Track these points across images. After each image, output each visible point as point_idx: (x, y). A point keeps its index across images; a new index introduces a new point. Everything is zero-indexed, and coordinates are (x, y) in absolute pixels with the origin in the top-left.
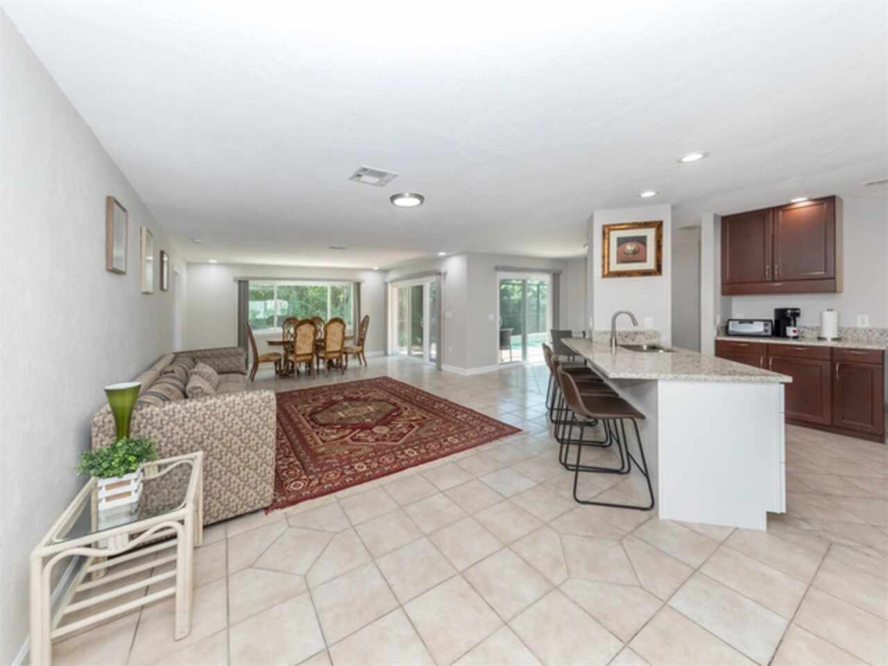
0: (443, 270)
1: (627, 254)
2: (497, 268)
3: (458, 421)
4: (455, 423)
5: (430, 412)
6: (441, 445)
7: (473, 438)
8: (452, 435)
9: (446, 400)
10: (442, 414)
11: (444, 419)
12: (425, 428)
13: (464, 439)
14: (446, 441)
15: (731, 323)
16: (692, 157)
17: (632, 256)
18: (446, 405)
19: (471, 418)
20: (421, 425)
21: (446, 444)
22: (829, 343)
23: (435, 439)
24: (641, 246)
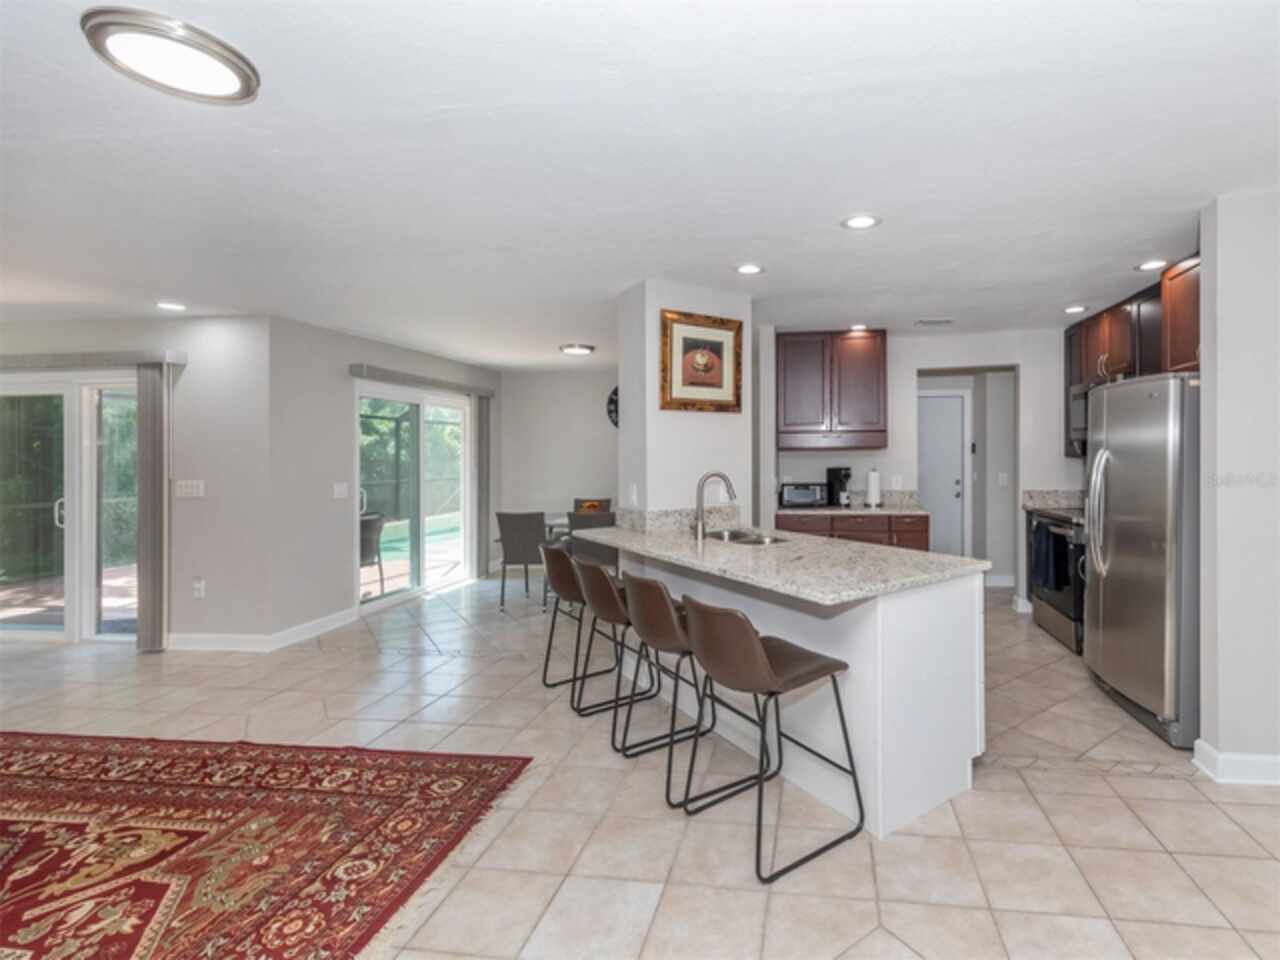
0: (169, 356)
1: (697, 370)
2: (357, 371)
3: (333, 801)
4: (325, 811)
5: (206, 805)
6: (325, 909)
7: (420, 836)
8: (344, 853)
9: (243, 745)
10: (259, 796)
11: (273, 810)
12: (219, 873)
13: (391, 849)
14: (331, 884)
15: (786, 489)
16: (861, 222)
17: (703, 374)
18: (257, 762)
19: (369, 775)
20: (194, 869)
21: (339, 894)
22: (874, 511)
23: (286, 897)
24: (715, 357)
